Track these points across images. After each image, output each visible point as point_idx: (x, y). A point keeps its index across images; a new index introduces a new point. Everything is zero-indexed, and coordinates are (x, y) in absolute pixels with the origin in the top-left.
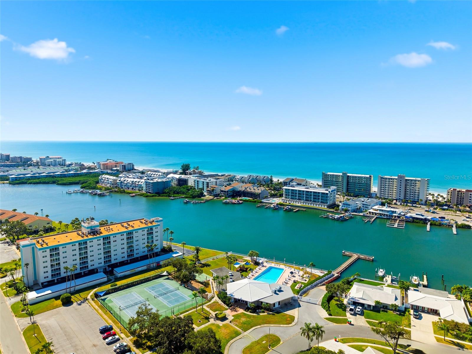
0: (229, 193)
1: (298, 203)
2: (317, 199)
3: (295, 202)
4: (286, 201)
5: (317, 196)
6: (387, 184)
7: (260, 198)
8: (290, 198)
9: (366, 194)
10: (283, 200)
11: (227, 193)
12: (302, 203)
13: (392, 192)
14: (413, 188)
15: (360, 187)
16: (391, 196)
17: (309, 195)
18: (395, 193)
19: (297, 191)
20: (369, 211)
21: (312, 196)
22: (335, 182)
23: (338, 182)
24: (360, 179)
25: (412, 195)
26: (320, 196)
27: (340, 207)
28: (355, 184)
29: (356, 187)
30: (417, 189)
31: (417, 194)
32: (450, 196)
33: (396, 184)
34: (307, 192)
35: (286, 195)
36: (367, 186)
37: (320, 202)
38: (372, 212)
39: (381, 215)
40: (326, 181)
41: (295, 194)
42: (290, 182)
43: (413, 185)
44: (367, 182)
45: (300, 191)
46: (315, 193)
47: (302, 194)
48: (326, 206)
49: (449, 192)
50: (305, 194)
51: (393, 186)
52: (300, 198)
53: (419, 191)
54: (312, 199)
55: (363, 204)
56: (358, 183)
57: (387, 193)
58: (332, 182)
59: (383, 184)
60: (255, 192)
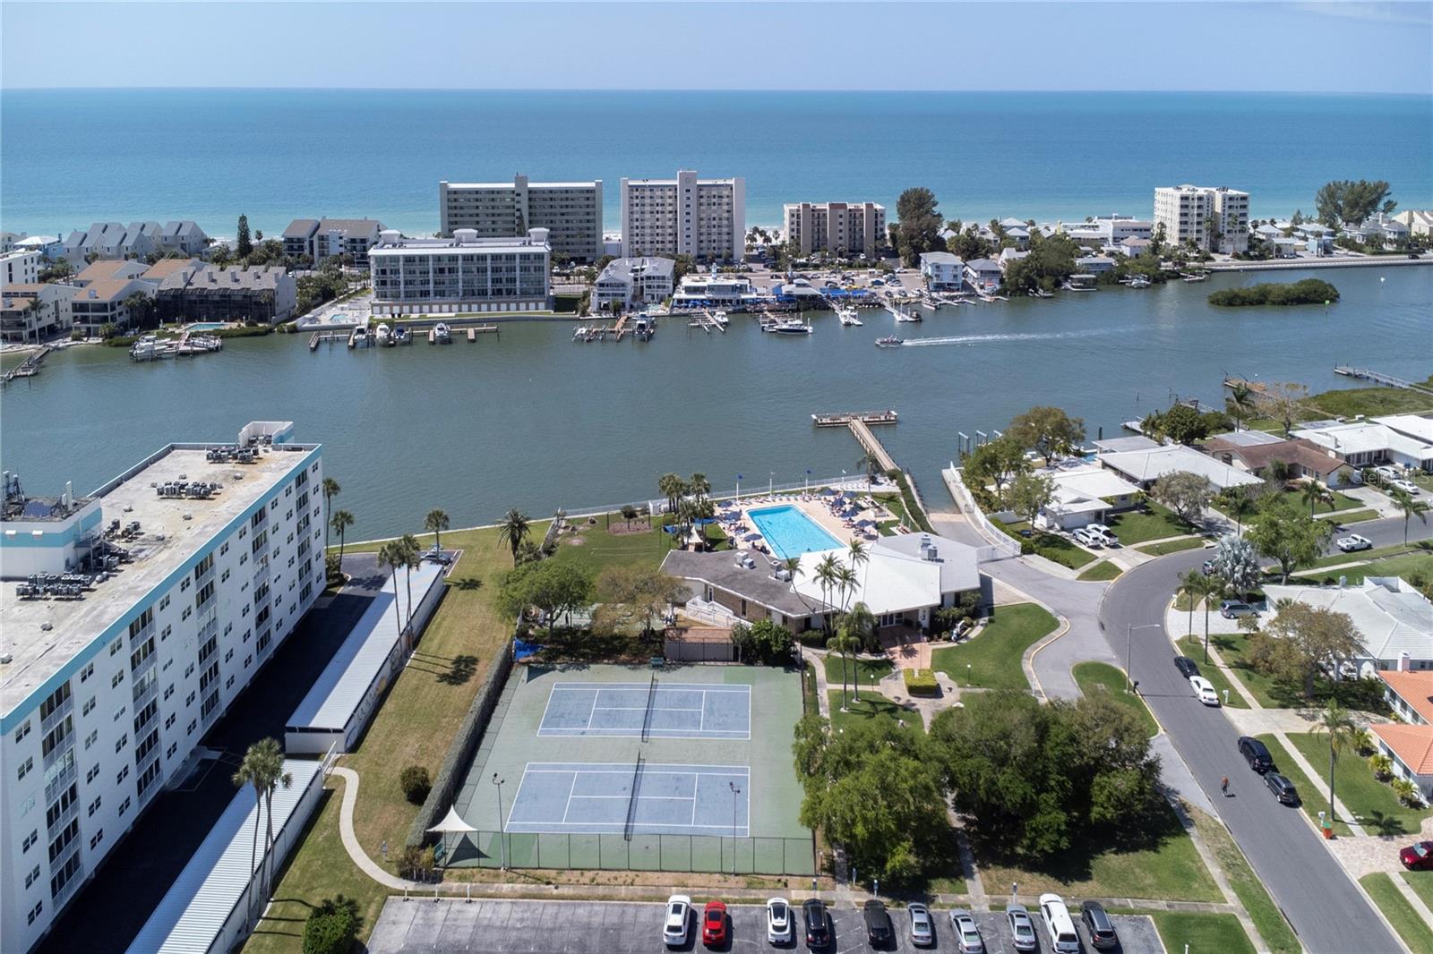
0: (119, 309)
1: (441, 311)
2: (504, 280)
3: (426, 308)
4: (391, 309)
5: (504, 269)
6: (648, 208)
7: (277, 313)
8: (402, 295)
9: (589, 251)
10: (377, 309)
11: (109, 314)
12: (455, 307)
13: (663, 235)
14: (714, 212)
15: (567, 229)
16: (659, 246)
17: (475, 270)
18: (670, 235)
19: (431, 262)
20: (676, 296)
21: (489, 273)
22: (487, 215)
23: (494, 219)
24: (567, 199)
25: (714, 237)
26: (518, 269)
27: (594, 299)
28: (553, 218)
29: (556, 229)
30: (726, 215)
31: (725, 230)
32: (795, 226)
33: (670, 205)
34: (468, 258)
35: (384, 283)
36: (588, 221)
37: (518, 293)
38: (688, 301)
39: (714, 303)
40: (456, 215)
41: (418, 275)
42: (312, 236)
43: (714, 204)
44: (588, 206)
45: (438, 258)
46: (496, 257)
47: (447, 271)
48: (542, 305)
49: (793, 216)
50: (460, 270)
51: (663, 212)
52: (442, 287)
53: (728, 219)
54: (489, 284)
55: (648, 278)
56: (563, 214)
57: (648, 239)
58: (477, 219)
59: (636, 209)
60: (248, 289)
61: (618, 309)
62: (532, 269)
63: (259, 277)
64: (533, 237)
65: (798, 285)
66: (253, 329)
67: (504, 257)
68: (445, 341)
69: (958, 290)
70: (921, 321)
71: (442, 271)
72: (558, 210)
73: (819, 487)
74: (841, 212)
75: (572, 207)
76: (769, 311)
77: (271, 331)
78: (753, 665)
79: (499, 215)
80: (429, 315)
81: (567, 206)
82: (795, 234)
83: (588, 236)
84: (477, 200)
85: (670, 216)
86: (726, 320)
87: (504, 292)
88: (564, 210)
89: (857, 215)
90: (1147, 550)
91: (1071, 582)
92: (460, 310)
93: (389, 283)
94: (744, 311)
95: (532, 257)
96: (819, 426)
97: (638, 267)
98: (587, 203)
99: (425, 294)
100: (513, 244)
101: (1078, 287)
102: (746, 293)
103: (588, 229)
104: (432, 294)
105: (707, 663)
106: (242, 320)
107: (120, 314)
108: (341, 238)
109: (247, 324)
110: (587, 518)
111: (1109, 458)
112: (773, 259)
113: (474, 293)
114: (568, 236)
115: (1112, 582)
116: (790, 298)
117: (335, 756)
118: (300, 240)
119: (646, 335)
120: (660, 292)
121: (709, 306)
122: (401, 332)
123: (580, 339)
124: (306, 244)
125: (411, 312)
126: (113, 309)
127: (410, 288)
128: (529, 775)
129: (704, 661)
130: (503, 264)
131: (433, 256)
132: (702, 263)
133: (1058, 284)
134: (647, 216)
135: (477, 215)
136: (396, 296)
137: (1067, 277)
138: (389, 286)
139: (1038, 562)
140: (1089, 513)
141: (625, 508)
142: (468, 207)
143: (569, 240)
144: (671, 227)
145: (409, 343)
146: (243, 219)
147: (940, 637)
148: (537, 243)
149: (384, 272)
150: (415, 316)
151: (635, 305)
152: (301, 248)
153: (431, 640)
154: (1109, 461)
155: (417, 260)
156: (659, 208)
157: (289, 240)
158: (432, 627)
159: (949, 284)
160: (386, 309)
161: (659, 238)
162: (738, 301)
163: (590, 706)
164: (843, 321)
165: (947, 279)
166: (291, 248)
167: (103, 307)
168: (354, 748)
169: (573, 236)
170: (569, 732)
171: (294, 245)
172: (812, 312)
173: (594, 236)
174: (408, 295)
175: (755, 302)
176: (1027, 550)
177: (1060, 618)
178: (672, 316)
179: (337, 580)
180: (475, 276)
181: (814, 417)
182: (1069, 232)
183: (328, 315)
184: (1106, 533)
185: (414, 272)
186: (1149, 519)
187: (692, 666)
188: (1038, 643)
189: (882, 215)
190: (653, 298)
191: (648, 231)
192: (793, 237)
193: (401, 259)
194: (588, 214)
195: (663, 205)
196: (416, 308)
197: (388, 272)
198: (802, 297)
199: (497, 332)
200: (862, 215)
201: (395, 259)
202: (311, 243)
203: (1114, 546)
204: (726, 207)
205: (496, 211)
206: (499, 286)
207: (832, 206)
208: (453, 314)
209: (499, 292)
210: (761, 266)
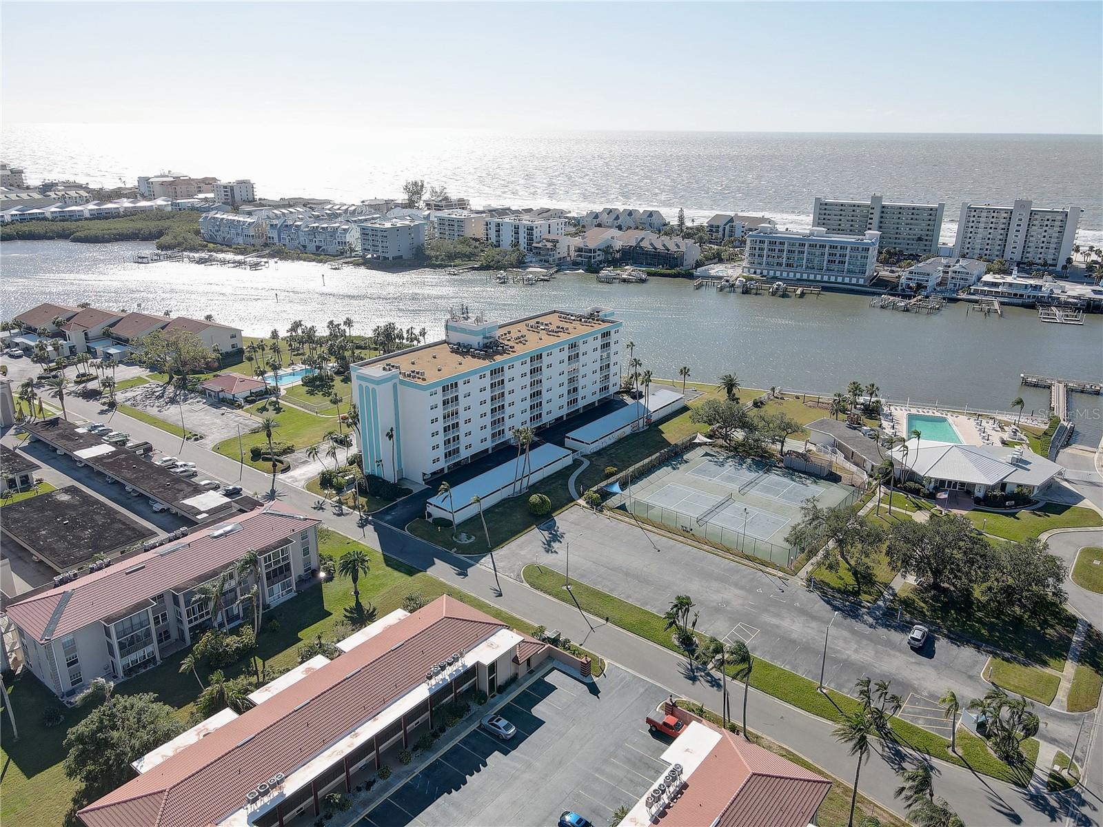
0: (598, 253)
2: (837, 262)
3: (778, 273)
4: (755, 271)
5: (838, 255)
6: (982, 225)
7: (684, 265)
8: (764, 264)
9: (925, 250)
10: (746, 269)
11: (592, 254)
12: (798, 275)
13: (993, 245)
15: (910, 234)
16: (988, 252)
17: (817, 253)
18: (999, 245)
20: (974, 287)
21: (826, 257)
22: (848, 221)
25: (1041, 250)
26: (848, 255)
27: (903, 281)
28: (899, 226)
29: (900, 234)
31: (1053, 245)
35: (753, 255)
36: (928, 230)
37: (846, 271)
38: (982, 291)
40: (824, 219)
41: (776, 252)
42: (726, 225)
43: (1047, 226)
44: (930, 220)
45: (792, 244)
48: (862, 281)
51: (996, 229)
53: (1058, 237)
54: (825, 263)
56: (907, 224)
57: (978, 246)
58: (840, 222)
59: (972, 224)
60: (670, 250)
61: (918, 289)
62: (859, 257)
71: (793, 251)
75: (916, 220)
76: (1056, 306)
80: (779, 277)
81: (912, 219)
83: (927, 240)
84: (841, 210)
85: (1002, 232)
88: (909, 222)
92: (801, 277)
93: (757, 255)
95: (860, 249)
96: (1025, 382)
97: (951, 264)
98: (930, 217)
99: (779, 264)
100: (850, 240)
103: (928, 235)
104: (784, 265)
106: (663, 267)
107: (599, 255)
110: (794, 395)
118: (717, 227)
120: (963, 283)
124: (721, 229)
125: (768, 274)
126: (595, 252)
130: (837, 250)
134: (981, 230)
135: (840, 220)
136: (760, 264)
138: (756, 257)
142: (834, 215)
143: (909, 241)
144: (1001, 240)
146: (682, 211)
148: (868, 241)
149: (754, 249)
151: (938, 289)
152: (718, 232)
157: (711, 226)
160: (752, 270)
161: (989, 247)
166: (711, 231)
167: (590, 251)
171: (713, 228)
173: (932, 241)
180: (816, 258)
183: (716, 269)
190: (955, 286)
191: (979, 241)
193: (766, 242)
194: (929, 225)
197: (757, 249)
201: (762, 241)
202: (724, 230)
208: (795, 279)
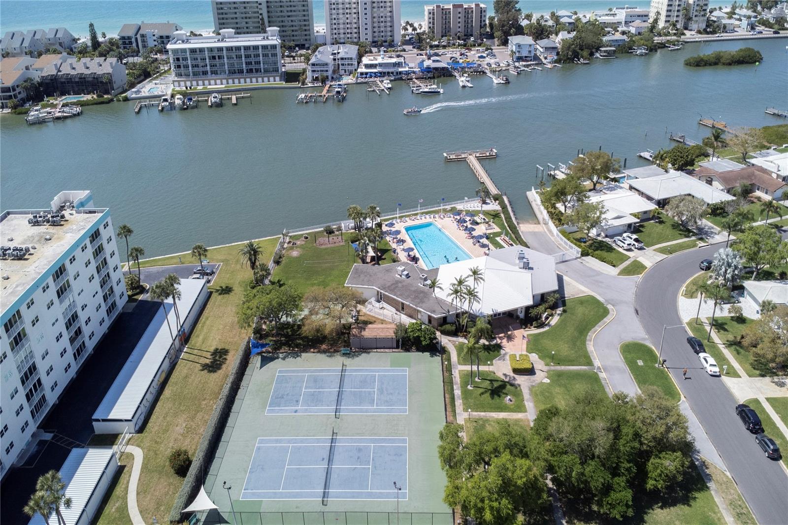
2: (253, 63)
3: (206, 82)
4: (185, 83)
5: (252, 56)
6: (341, 11)
7: (115, 88)
8: (191, 75)
9: (306, 40)
10: (177, 84)
11: (12, 94)
12: (224, 81)
13: (351, 28)
14: (382, 12)
15: (292, 26)
16: (349, 36)
17: (235, 57)
18: (355, 28)
19: (206, 52)
20: (359, 70)
21: (243, 58)
22: (242, 18)
23: (248, 20)
24: (291, 6)
25: (382, 29)
26: (261, 55)
27: (309, 74)
28: (283, 19)
29: (285, 26)
30: (389, 14)
31: (389, 24)
32: (431, 20)
33: (355, 8)
34: (229, 49)
35: (179, 67)
36: (305, 20)
37: (262, 71)
38: (366, 74)
39: (382, 74)
40: (223, 19)
41: (199, 60)
42: (136, 34)
43: (382, 7)
44: (304, 11)
45: (211, 50)
46: (247, 48)
47: (217, 57)
48: (277, 79)
49: (430, 13)
50: (225, 57)
51: (350, 13)
52: (214, 69)
53: (390, 17)
54: (244, 65)
55: (342, 59)
56: (289, 16)
57: (342, 31)
58: (236, 21)
59: (334, 11)
60: (95, 73)
61: (324, 80)
62: (270, 55)
63: (101, 65)
64: (269, 33)
65: (434, 61)
66: (101, 100)
67: (252, 48)
68: (219, 105)
69: (531, 60)
70: (509, 83)
71: (214, 58)
72: (286, 14)
73: (448, 207)
74: (460, 10)
75: (294, 11)
76: (416, 79)
77: (111, 100)
78: (409, 351)
79: (249, 18)
80: (209, 87)
81: (291, 11)
82: (431, 25)
83: (306, 30)
84: (235, 8)
85: (355, 16)
86: (390, 86)
87: (254, 71)
88: (290, 14)
89: (470, 12)
90: (662, 251)
91: (614, 277)
92: (228, 83)
93: (182, 67)
94: (401, 79)
95: (269, 47)
96: (448, 161)
97: (336, 52)
98: (304, 8)
99: (205, 73)
100: (257, 39)
101: (604, 56)
102: (402, 67)
103: (305, 25)
104: (209, 73)
105: (379, 350)
106: (94, 94)
107: (19, 93)
108: (154, 35)
109: (98, 96)
110: (302, 235)
111: (634, 183)
112: (418, 42)
113: (236, 72)
114: (293, 31)
115: (641, 276)
116: (429, 70)
117: (128, 436)
118: (129, 38)
119: (341, 98)
120: (350, 68)
121: (379, 76)
122: (191, 99)
123: (301, 102)
124: (133, 40)
125: (198, 85)
126: (14, 90)
127: (196, 69)
128: (259, 448)
129: (377, 348)
130: (251, 52)
131: (207, 48)
132: (375, 47)
133: (592, 54)
134: (341, 16)
135: (236, 18)
136: (188, 75)
137: (598, 49)
138: (182, 69)
139: (592, 262)
140: (624, 225)
141: (326, 227)
142: (230, 13)
143: (293, 33)
144: (356, 23)
145: (196, 107)
146: (91, 25)
147: (531, 325)
148: (272, 38)
149: (178, 59)
150: (200, 88)
151: (335, 76)
152: (131, 43)
153: (198, 336)
154: (634, 185)
155: (198, 51)
156: (348, 11)
157: (123, 38)
158: (199, 326)
159: (526, 57)
160: (182, 84)
161: (349, 31)
162: (397, 73)
163: (301, 388)
164: (461, 84)
165: (524, 53)
166: (124, 43)
167: (9, 89)
168: (141, 430)
169: (296, 31)
170: (287, 410)
171: (126, 41)
172: (442, 78)
173: (309, 30)
174: (195, 74)
175: (407, 73)
176: (584, 254)
177: (610, 307)
178: (357, 83)
179: (138, 291)
180: (235, 61)
181: (445, 155)
182: (598, 18)
183: (147, 88)
184: (636, 240)
185: (197, 59)
186: (661, 226)
187: (369, 352)
188: (596, 327)
189: (484, 11)
190: (345, 72)
191: (341, 26)
192: (430, 28)
193: (188, 51)
194: (304, 16)
195: (350, 8)
196: (200, 83)
197: (181, 59)
198: (436, 69)
199: (250, 99)
200: (472, 11)
201: (184, 51)
202: (136, 40)
203: (641, 249)
204: (389, 9)
205: (247, 15)
206: (250, 67)
207: (454, 6)
208: (223, 86)
209: (251, 71)
210: (411, 47)
